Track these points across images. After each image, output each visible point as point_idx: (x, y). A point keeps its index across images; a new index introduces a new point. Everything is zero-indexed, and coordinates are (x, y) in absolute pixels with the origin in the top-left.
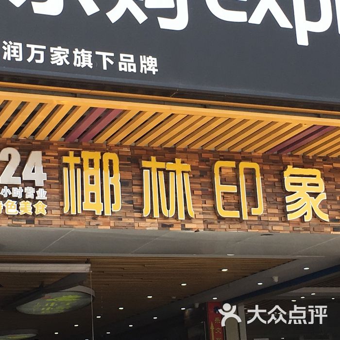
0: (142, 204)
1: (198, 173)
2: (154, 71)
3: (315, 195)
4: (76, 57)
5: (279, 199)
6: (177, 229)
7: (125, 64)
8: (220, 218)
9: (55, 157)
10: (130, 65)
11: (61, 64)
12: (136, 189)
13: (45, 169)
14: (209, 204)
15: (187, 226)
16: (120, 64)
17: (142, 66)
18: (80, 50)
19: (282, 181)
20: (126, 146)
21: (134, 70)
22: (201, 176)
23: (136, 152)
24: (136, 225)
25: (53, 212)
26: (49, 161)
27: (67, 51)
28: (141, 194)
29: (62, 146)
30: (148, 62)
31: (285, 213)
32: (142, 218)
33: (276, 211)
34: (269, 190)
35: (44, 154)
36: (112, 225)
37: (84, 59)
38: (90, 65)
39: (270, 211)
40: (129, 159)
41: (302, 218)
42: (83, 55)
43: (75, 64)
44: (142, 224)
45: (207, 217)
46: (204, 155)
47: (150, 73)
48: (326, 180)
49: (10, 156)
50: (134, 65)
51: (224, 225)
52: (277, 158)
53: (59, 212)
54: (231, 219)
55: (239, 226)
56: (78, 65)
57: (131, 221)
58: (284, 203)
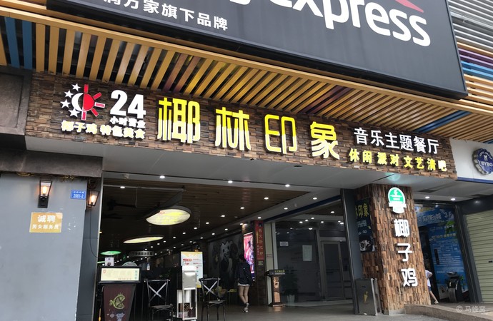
0: (215, 138)
1: (254, 121)
2: (225, 28)
3: (330, 141)
4: (164, 9)
5: (307, 143)
6: (239, 156)
7: (203, 20)
8: (268, 152)
9: (154, 101)
10: (206, 21)
11: (152, 12)
12: (211, 128)
13: (144, 108)
14: (261, 142)
15: (246, 155)
16: (199, 20)
17: (215, 24)
18: (168, 5)
19: (309, 131)
20: (205, 99)
21: (210, 25)
22: (256, 124)
23: (212, 104)
24: (210, 152)
25: (150, 138)
26: (149, 103)
27: (158, 4)
28: (215, 132)
29: (160, 94)
30: (220, 22)
31: (311, 151)
32: (215, 147)
33: (305, 150)
34: (300, 137)
35: (145, 98)
36: (193, 150)
37: (170, 11)
38: (175, 16)
39: (301, 150)
40: (207, 108)
41: (322, 156)
42: (170, 9)
43: (163, 14)
44: (214, 151)
45: (259, 150)
46: (258, 110)
47: (221, 29)
48: (337, 133)
49: (119, 96)
50: (210, 22)
51: (270, 157)
52: (306, 117)
53: (154, 138)
54: (275, 153)
55: (280, 158)
56: (166, 15)
57: (207, 149)
58: (310, 145)
